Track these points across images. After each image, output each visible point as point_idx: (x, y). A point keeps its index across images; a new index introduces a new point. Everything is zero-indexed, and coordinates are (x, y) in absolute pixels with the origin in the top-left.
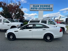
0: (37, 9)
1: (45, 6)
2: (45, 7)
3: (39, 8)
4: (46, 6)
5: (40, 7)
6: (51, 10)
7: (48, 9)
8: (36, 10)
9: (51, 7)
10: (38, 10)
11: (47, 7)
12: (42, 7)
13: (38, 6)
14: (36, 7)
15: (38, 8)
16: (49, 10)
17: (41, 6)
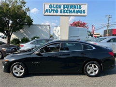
0: (57, 12)
1: (71, 7)
2: (73, 10)
3: (61, 10)
4: (75, 7)
5: (62, 8)
6: (82, 14)
7: (77, 12)
8: (55, 14)
9: (82, 9)
10: (59, 13)
11: (76, 9)
12: (66, 9)
13: (60, 7)
14: (55, 9)
15: (59, 10)
16: (79, 14)
17: (64, 6)
